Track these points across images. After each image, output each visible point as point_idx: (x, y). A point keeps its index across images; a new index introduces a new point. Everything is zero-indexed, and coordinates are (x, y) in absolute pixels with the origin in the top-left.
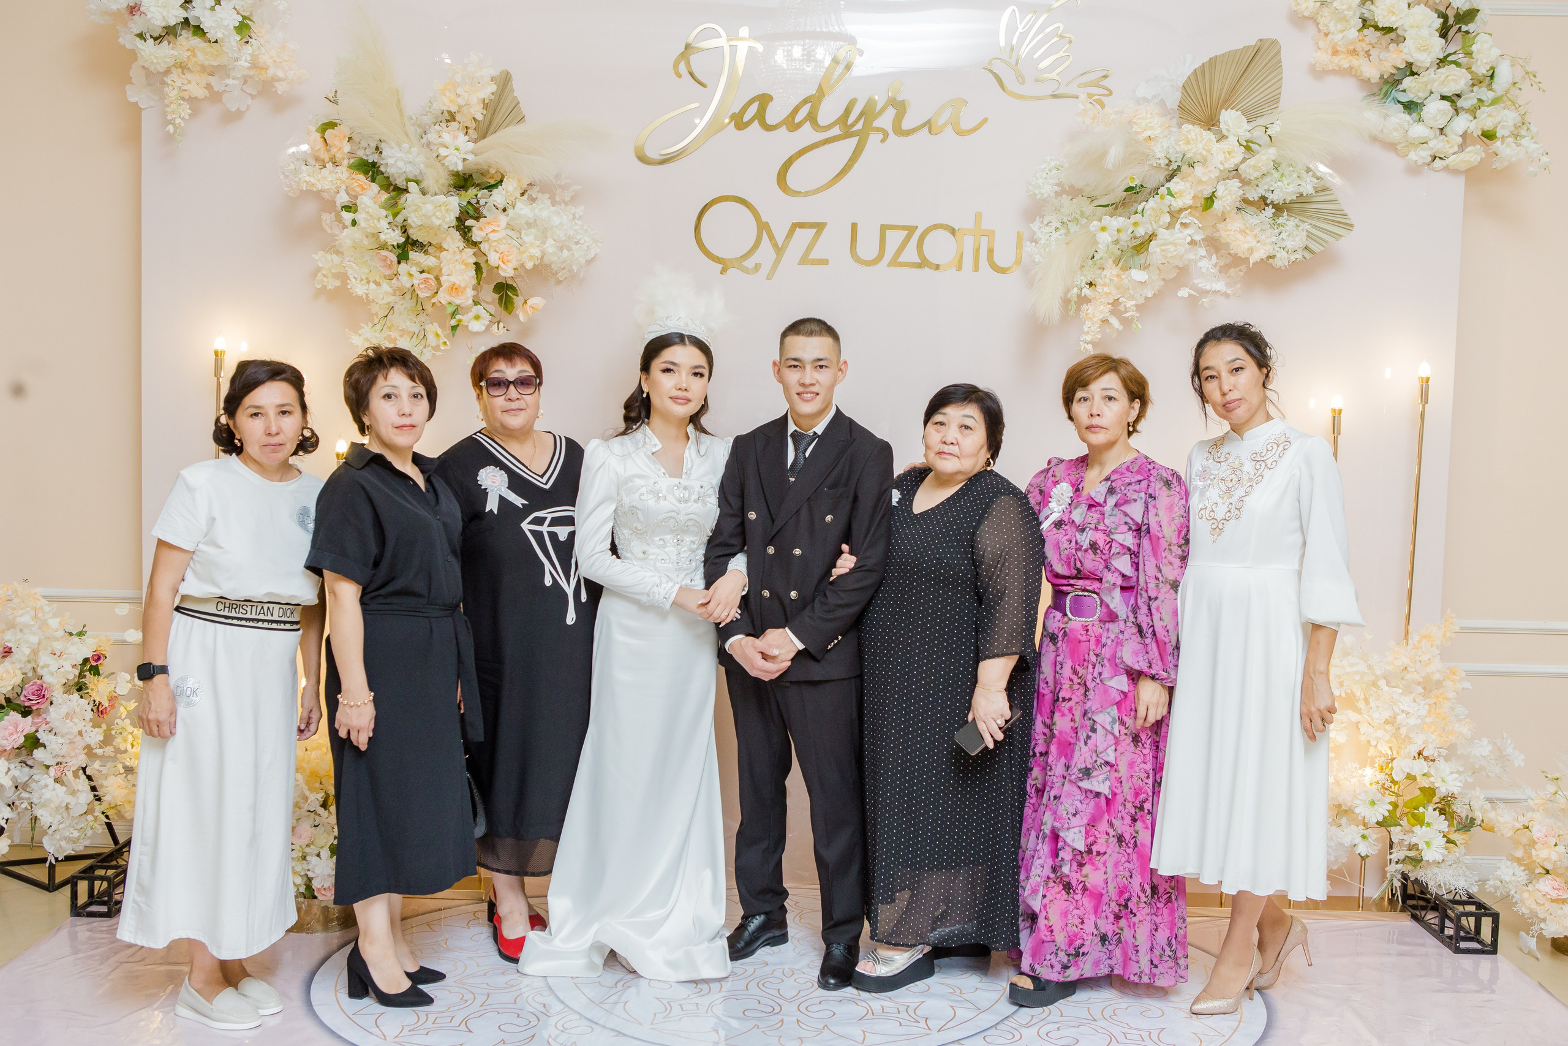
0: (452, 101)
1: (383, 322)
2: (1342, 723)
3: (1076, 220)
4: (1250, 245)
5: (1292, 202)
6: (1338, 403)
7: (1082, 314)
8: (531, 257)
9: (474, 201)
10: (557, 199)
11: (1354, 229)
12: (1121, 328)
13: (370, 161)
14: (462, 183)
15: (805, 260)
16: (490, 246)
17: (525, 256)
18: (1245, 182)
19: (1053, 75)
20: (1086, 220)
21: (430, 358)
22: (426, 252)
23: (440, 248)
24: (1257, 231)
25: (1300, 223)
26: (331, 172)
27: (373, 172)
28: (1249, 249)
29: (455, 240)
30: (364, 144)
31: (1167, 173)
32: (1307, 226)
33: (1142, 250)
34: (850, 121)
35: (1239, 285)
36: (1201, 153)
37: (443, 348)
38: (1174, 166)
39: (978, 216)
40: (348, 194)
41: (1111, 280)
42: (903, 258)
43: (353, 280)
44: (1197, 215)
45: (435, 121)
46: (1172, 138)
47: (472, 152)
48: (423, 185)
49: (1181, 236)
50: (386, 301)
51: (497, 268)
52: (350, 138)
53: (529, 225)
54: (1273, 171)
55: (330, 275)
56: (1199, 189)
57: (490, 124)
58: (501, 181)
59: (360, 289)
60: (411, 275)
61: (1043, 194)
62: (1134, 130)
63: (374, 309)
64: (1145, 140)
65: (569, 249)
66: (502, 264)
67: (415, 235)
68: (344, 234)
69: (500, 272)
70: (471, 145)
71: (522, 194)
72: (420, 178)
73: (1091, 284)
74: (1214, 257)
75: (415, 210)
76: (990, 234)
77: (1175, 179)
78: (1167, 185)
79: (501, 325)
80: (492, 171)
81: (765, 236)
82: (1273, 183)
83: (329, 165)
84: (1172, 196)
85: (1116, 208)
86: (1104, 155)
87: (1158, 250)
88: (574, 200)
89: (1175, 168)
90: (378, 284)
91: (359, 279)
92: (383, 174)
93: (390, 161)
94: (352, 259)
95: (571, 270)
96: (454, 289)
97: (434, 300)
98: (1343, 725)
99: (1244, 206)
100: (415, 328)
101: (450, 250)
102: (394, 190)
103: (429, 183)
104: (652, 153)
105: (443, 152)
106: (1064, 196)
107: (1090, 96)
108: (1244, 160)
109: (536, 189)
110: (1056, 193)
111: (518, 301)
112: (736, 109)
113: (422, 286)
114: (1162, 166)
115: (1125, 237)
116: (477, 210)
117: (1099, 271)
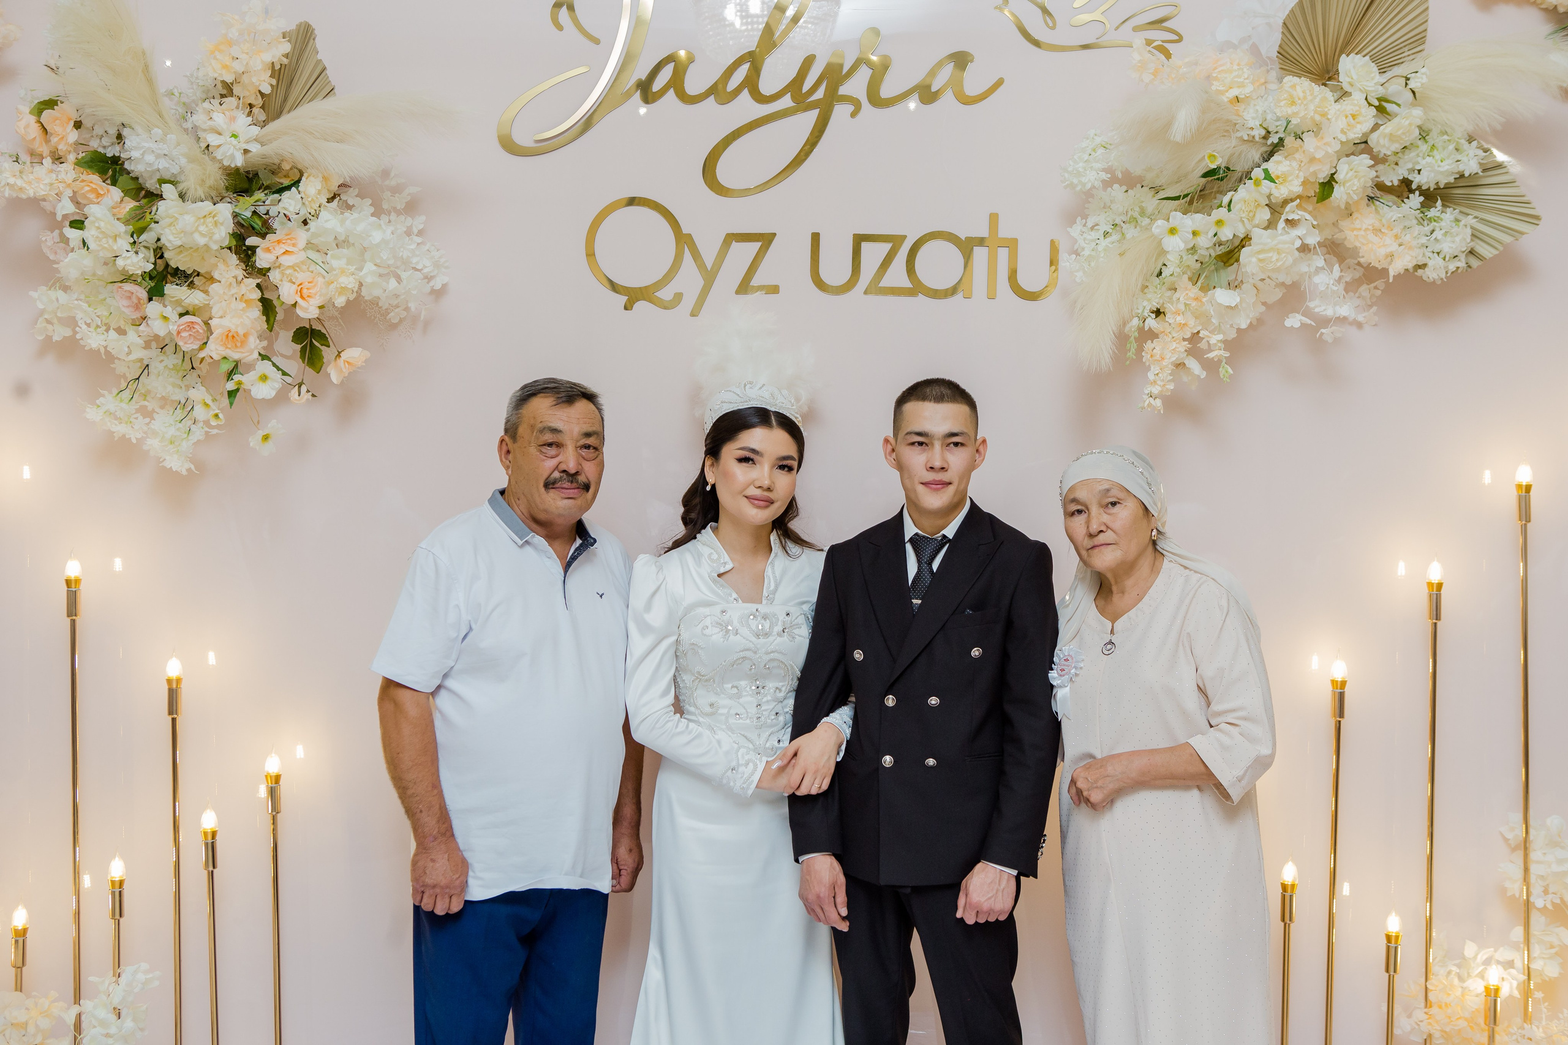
0: (225, 67)
1: (133, 386)
2: (1552, 947)
3: (1134, 221)
4: (1389, 250)
5: (1448, 186)
6: (1524, 475)
7: (1146, 357)
8: (343, 290)
9: (262, 210)
10: (385, 206)
11: (1541, 223)
12: (1203, 375)
13: (110, 155)
14: (246, 186)
15: (744, 287)
16: (283, 274)
17: (332, 286)
18: (1378, 160)
19: (1097, 15)
20: (1147, 221)
21: (202, 438)
22: (191, 285)
23: (211, 279)
24: (1397, 230)
25: (1460, 217)
26: (52, 171)
27: (114, 171)
28: (1387, 256)
29: (230, 268)
30: (99, 131)
31: (1264, 149)
32: (1470, 220)
33: (1232, 261)
34: (806, 87)
35: (1375, 308)
36: (1312, 118)
37: (214, 423)
38: (1274, 139)
39: (994, 219)
40: (77, 204)
41: (1186, 305)
42: (886, 282)
43: (84, 327)
44: (1310, 208)
45: (204, 96)
46: (1270, 99)
47: (255, 140)
48: (181, 187)
49: (1286, 239)
50: (133, 357)
51: (295, 305)
52: (78, 125)
53: (340, 243)
54: (1420, 143)
55: (55, 321)
56: (1312, 170)
57: (285, 100)
58: (299, 181)
59: (94, 340)
60: (165, 317)
61: (1084, 185)
62: (1214, 88)
63: (120, 368)
64: (1231, 102)
65: (399, 279)
66: (300, 301)
67: (175, 260)
68: (67, 260)
69: (299, 311)
70: (255, 130)
71: (330, 200)
72: (182, 178)
73: (1158, 313)
74: (1336, 267)
75: (170, 225)
76: (1012, 245)
77: (1276, 157)
78: (1265, 165)
79: (304, 388)
80: (286, 166)
81: (687, 254)
82: (1419, 159)
83: (47, 161)
84: (1273, 181)
85: (1191, 203)
86: (1168, 125)
87: (1254, 260)
88: (411, 208)
89: (1276, 141)
90: (121, 332)
91: (93, 325)
92: (128, 173)
93: (135, 154)
94: (82, 297)
95: (407, 309)
96: (231, 338)
97: (202, 355)
98: (1553, 951)
99: (1378, 193)
100: (180, 396)
101: (223, 281)
102: (145, 197)
103: (190, 183)
104: (523, 138)
105: (213, 140)
106: (1116, 186)
107: (1149, 43)
108: (1376, 127)
109: (353, 192)
110: (1103, 181)
111: (327, 353)
112: (642, 73)
113: (184, 334)
114: (1257, 138)
115: (1204, 242)
116: (265, 223)
117: (1169, 293)
